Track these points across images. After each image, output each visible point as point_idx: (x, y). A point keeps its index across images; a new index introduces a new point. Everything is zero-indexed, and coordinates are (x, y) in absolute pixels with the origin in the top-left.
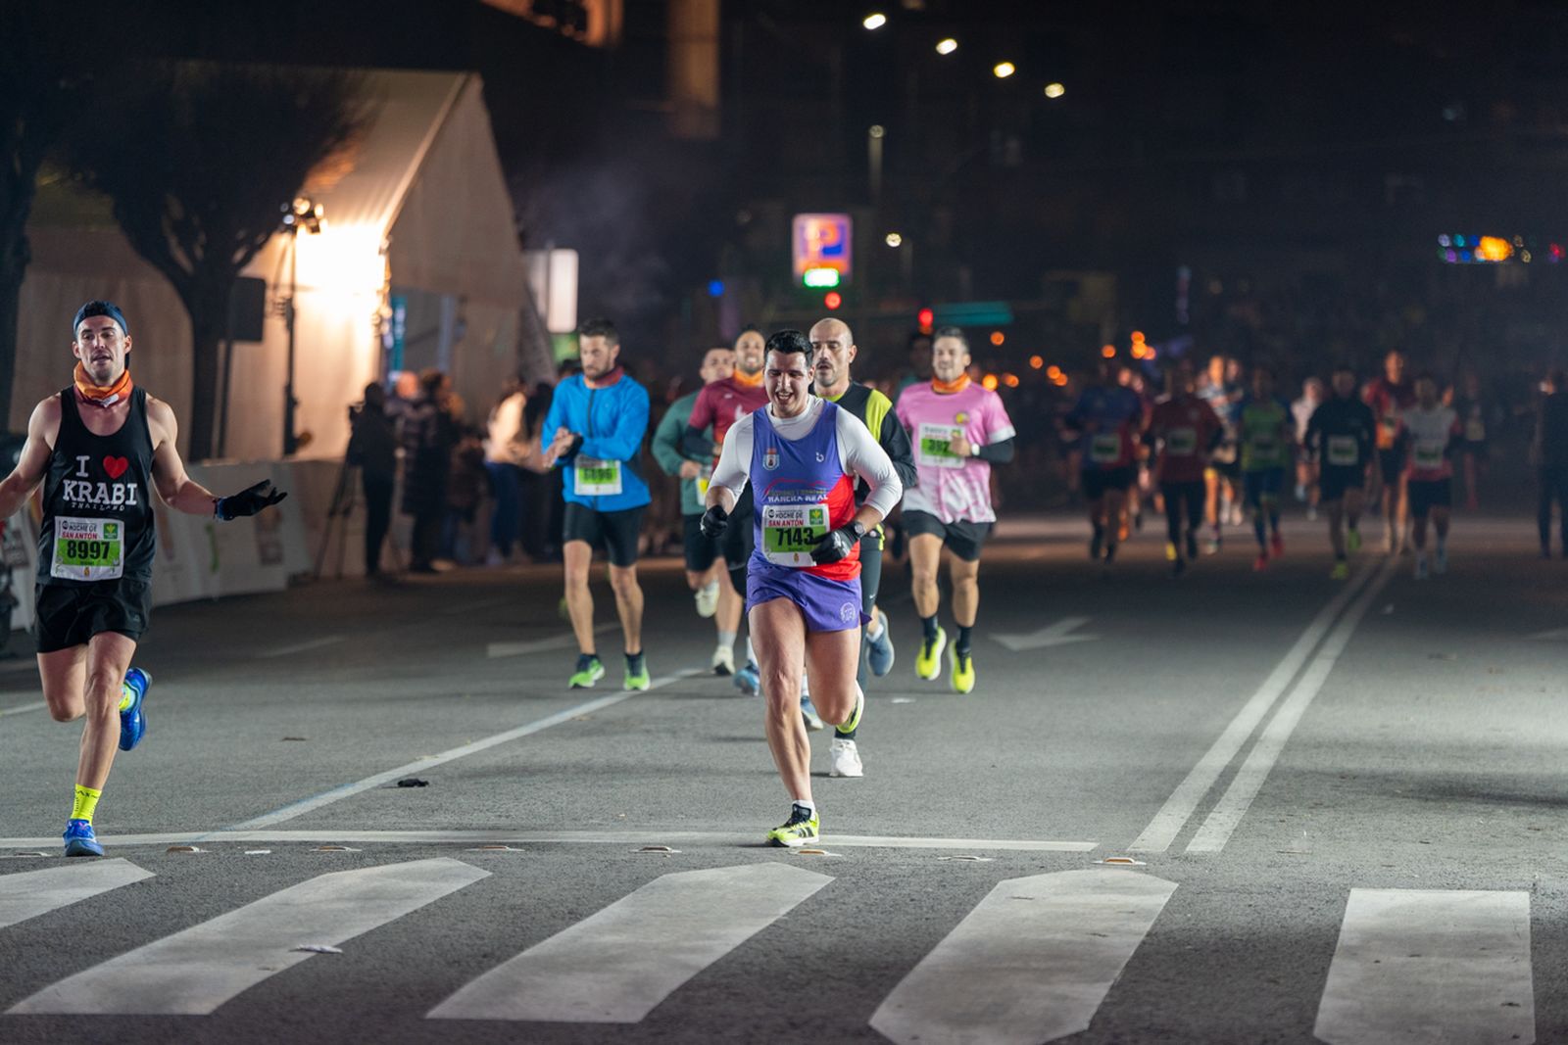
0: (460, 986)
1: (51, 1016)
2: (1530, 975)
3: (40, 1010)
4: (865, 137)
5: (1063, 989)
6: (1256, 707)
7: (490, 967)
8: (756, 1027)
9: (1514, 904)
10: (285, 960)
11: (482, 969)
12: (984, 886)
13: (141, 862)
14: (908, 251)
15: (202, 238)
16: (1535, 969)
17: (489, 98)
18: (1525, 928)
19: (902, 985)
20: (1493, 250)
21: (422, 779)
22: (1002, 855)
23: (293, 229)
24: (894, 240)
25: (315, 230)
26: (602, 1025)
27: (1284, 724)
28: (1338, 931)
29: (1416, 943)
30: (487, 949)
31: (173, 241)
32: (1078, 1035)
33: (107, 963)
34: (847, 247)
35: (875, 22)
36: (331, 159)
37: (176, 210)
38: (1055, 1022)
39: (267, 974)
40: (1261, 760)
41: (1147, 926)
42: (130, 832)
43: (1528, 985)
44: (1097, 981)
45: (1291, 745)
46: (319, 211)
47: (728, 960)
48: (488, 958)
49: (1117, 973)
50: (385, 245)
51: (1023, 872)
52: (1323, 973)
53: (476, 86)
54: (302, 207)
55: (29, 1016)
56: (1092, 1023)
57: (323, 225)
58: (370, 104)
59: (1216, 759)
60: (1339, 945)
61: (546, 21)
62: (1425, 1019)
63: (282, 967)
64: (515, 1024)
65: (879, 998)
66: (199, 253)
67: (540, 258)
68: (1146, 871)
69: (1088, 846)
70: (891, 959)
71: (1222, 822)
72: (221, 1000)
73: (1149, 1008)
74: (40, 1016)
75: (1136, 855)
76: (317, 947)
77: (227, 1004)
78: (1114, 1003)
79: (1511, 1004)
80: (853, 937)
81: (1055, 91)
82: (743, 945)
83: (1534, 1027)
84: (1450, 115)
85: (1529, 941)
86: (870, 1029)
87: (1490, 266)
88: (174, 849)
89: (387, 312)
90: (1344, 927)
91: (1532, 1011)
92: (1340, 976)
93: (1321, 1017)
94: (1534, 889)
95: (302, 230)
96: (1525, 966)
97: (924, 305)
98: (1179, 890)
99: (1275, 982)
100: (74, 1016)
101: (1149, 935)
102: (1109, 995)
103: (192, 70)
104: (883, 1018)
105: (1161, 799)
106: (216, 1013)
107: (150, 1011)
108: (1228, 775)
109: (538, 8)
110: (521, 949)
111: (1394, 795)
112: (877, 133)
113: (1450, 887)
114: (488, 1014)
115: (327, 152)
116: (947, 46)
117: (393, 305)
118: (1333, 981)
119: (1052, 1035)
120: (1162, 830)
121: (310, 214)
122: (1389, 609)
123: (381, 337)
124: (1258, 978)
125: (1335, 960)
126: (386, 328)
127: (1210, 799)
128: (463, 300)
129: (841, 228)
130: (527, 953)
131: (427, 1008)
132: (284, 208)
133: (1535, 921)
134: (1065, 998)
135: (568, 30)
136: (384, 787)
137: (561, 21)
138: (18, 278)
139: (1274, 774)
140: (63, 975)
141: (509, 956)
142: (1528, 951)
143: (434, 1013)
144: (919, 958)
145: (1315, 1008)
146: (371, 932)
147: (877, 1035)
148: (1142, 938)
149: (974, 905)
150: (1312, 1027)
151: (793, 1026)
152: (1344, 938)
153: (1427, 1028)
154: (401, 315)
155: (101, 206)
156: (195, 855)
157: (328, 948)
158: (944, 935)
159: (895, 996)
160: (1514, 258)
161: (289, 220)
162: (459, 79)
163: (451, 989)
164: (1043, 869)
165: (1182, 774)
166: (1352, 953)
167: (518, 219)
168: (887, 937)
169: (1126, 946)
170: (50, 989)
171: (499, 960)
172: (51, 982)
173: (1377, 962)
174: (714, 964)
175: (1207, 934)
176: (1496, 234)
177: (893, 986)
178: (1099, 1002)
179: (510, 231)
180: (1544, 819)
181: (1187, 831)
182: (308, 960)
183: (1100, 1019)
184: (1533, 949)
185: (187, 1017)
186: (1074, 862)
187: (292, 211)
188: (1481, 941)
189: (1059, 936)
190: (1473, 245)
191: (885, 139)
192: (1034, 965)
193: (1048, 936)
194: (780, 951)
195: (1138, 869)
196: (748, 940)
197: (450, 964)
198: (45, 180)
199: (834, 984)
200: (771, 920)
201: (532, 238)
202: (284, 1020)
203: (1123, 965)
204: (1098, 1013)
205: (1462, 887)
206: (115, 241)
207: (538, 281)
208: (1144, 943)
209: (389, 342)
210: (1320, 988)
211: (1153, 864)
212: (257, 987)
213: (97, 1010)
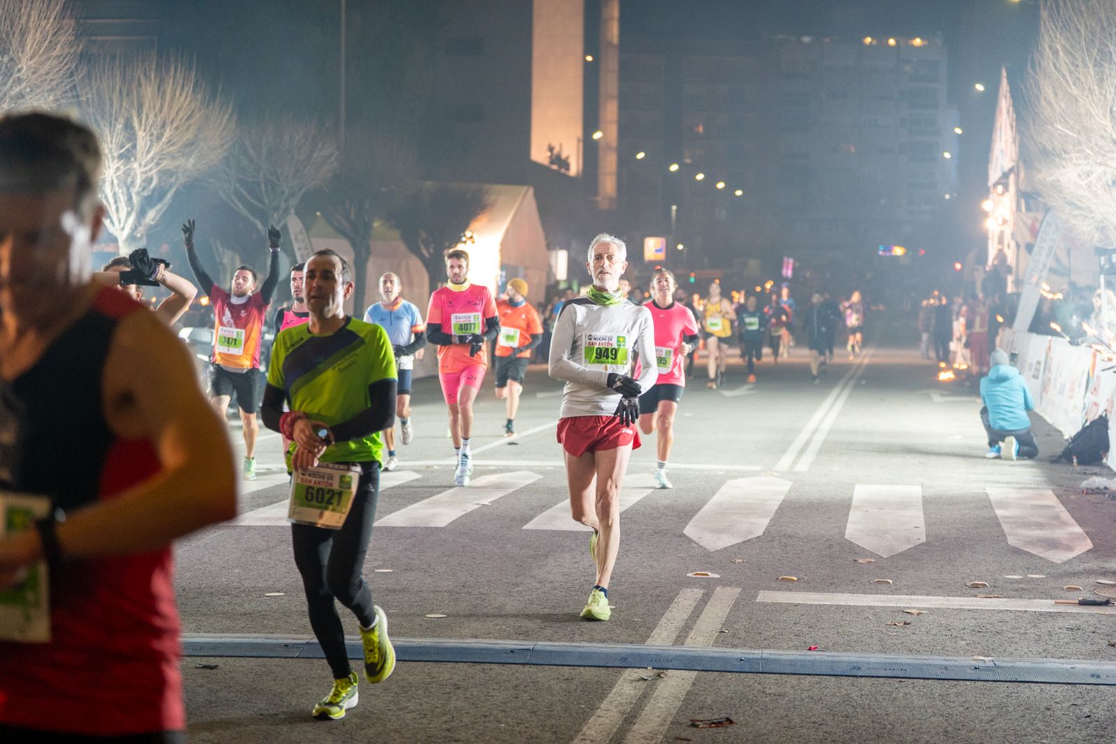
0: (534, 517)
1: (388, 527)
2: (923, 516)
3: (383, 525)
4: (670, 210)
5: (752, 520)
6: (818, 416)
7: (544, 511)
8: (643, 533)
9: (915, 491)
10: (471, 507)
11: (542, 511)
12: (721, 483)
13: (416, 471)
14: (685, 251)
15: (432, 245)
16: (924, 514)
17: (536, 195)
18: (920, 500)
19: (694, 519)
20: (898, 251)
21: (516, 442)
22: (728, 471)
23: (465, 242)
24: (680, 247)
25: (473, 242)
26: (586, 532)
27: (827, 425)
28: (852, 500)
29: (882, 505)
30: (544, 504)
31: (422, 247)
32: (759, 537)
33: (407, 508)
34: (664, 250)
35: (674, 168)
36: (479, 217)
37: (423, 235)
38: (750, 532)
39: (466, 512)
40: (819, 438)
41: (783, 498)
42: (411, 460)
43: (923, 519)
44: (765, 517)
45: (830, 432)
46: (475, 236)
47: (631, 508)
48: (544, 507)
49: (772, 515)
50: (498, 248)
51: (736, 478)
52: (848, 515)
53: (531, 191)
54: (468, 234)
55: (380, 527)
56: (764, 533)
57: (475, 241)
58: (493, 197)
59: (803, 437)
60: (852, 505)
61: (555, 167)
62: (885, 532)
63: (470, 510)
64: (554, 531)
65: (687, 523)
66: (432, 251)
67: (554, 253)
68: (780, 477)
69: (758, 468)
70: (690, 509)
71: (808, 458)
72: (449, 522)
73: (784, 528)
74: (383, 527)
75: (776, 472)
76: (482, 503)
77: (451, 523)
78: (772, 526)
79: (916, 527)
80: (675, 501)
81: (739, 193)
82: (636, 504)
83: (925, 536)
84: (883, 202)
85: (921, 505)
86: (684, 534)
87: (898, 257)
88: (428, 467)
89: (499, 272)
90: (854, 498)
91: (924, 530)
92: (853, 516)
93: (847, 531)
94: (923, 485)
95: (469, 242)
96: (921, 513)
97: (691, 272)
98: (793, 484)
99: (830, 518)
100: (395, 527)
101: (783, 501)
102: (770, 523)
103: (429, 184)
104: (689, 531)
105: (784, 451)
106: (446, 526)
107: (423, 526)
108: (808, 443)
109: (552, 162)
110: (556, 504)
111: (869, 451)
112: (674, 208)
113: (892, 484)
114: (545, 528)
115: (479, 214)
116: (700, 177)
117: (502, 270)
118: (851, 518)
119: (750, 537)
120: (785, 462)
121: (471, 237)
122: (863, 382)
123: (497, 282)
124: (824, 517)
125: (851, 510)
126: (499, 278)
127: (802, 451)
128: (526, 268)
129: (662, 243)
130: (558, 506)
131: (523, 526)
132: (462, 234)
133: (923, 497)
134: (754, 524)
135: (563, 171)
136: (502, 445)
137: (560, 167)
138: (366, 260)
139: (825, 442)
140: (391, 512)
141: (551, 507)
142: (922, 508)
143: (525, 527)
144: (701, 508)
145: (845, 529)
146: (501, 498)
147: (686, 536)
148: (779, 503)
149: (719, 490)
150: (844, 535)
151: (655, 533)
152: (854, 503)
153: (886, 535)
154: (504, 273)
155: (396, 234)
156: (437, 470)
157: (486, 503)
158: (709, 500)
159: (691, 523)
160: (905, 254)
161: (464, 239)
162: (525, 188)
163: (531, 518)
164: (743, 476)
165: (791, 443)
166: (857, 508)
167: (546, 239)
168: (688, 501)
169: (775, 506)
170: (387, 517)
171: (548, 508)
172: (387, 515)
173: (867, 511)
174: (626, 510)
175: (804, 500)
176: (900, 245)
177: (691, 519)
178: (766, 525)
179: (543, 243)
180: (924, 459)
181: (794, 463)
182: (479, 508)
183: (767, 532)
184: (923, 507)
185: (436, 528)
186: (754, 474)
187: (465, 236)
188: (904, 504)
189: (751, 501)
190: (890, 251)
191: (677, 210)
192: (742, 511)
193: (747, 501)
194: (650, 506)
195: (778, 477)
196: (638, 502)
197: (530, 509)
198: (376, 224)
199: (670, 518)
200: (646, 495)
201: (550, 246)
202: (471, 530)
203: (774, 511)
204: (766, 529)
205: (896, 484)
206: (401, 247)
207: (553, 262)
208: (781, 504)
209: (500, 283)
210: (847, 521)
211: (783, 475)
212: (461, 517)
213: (404, 525)
